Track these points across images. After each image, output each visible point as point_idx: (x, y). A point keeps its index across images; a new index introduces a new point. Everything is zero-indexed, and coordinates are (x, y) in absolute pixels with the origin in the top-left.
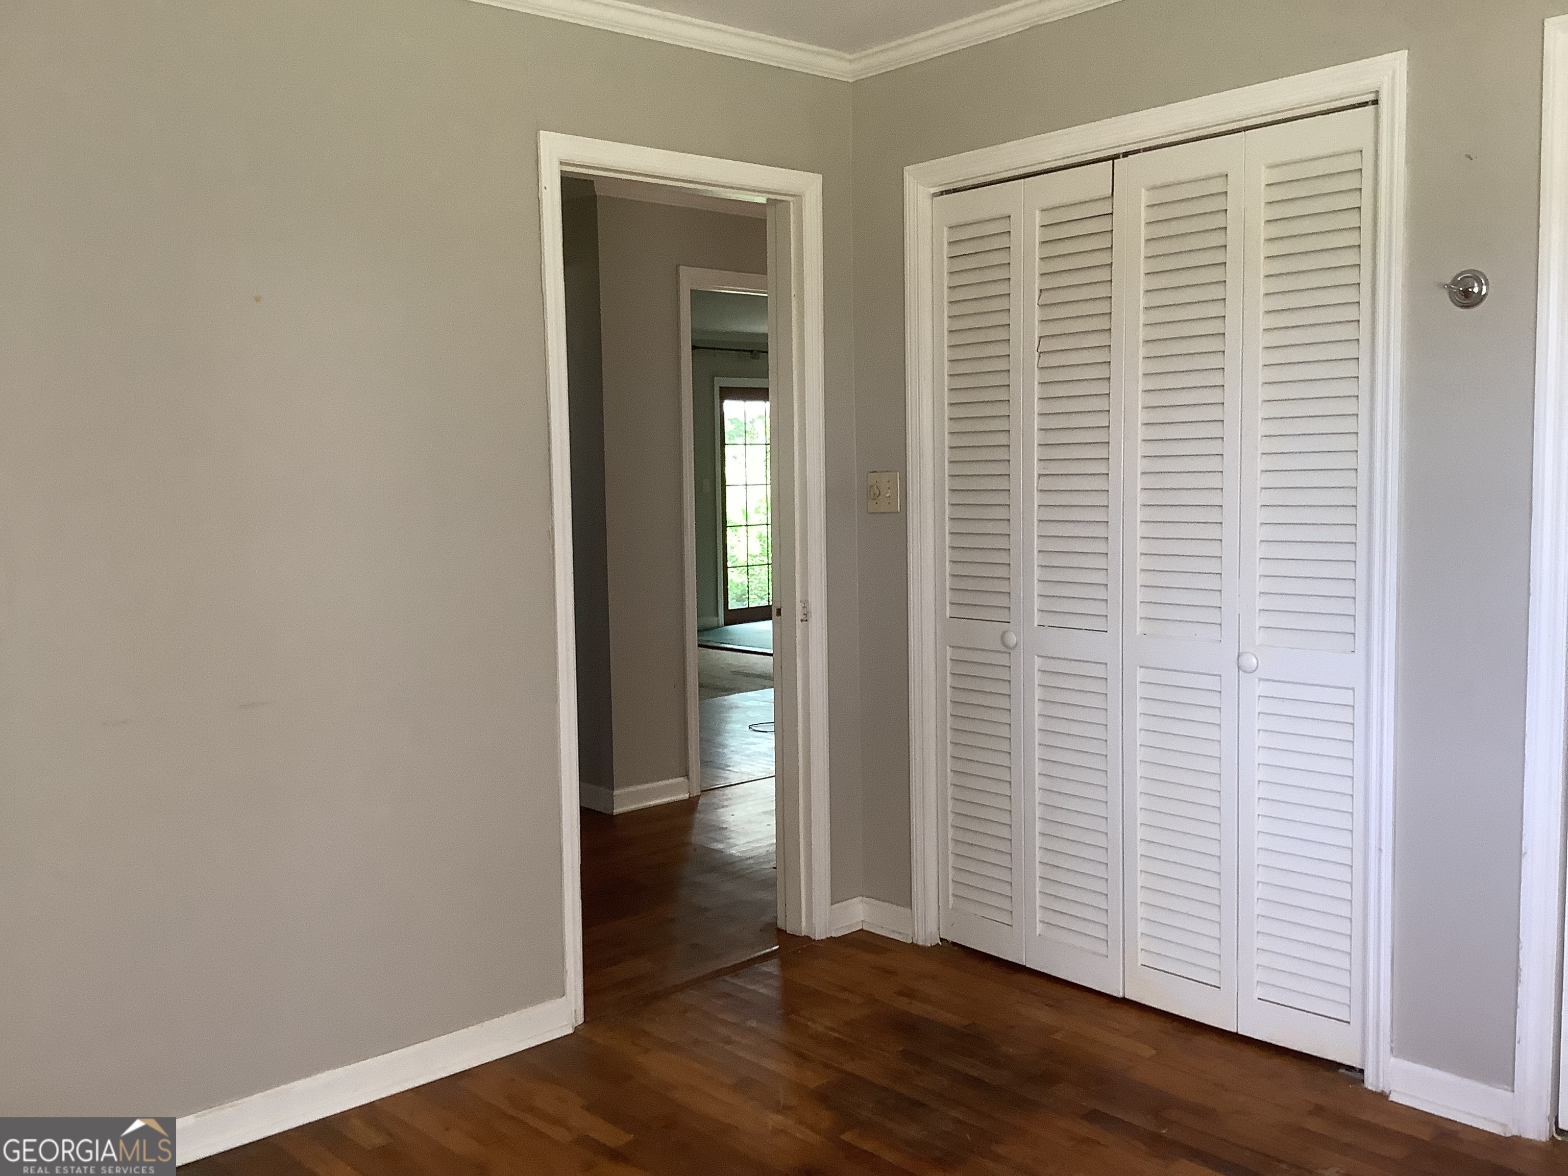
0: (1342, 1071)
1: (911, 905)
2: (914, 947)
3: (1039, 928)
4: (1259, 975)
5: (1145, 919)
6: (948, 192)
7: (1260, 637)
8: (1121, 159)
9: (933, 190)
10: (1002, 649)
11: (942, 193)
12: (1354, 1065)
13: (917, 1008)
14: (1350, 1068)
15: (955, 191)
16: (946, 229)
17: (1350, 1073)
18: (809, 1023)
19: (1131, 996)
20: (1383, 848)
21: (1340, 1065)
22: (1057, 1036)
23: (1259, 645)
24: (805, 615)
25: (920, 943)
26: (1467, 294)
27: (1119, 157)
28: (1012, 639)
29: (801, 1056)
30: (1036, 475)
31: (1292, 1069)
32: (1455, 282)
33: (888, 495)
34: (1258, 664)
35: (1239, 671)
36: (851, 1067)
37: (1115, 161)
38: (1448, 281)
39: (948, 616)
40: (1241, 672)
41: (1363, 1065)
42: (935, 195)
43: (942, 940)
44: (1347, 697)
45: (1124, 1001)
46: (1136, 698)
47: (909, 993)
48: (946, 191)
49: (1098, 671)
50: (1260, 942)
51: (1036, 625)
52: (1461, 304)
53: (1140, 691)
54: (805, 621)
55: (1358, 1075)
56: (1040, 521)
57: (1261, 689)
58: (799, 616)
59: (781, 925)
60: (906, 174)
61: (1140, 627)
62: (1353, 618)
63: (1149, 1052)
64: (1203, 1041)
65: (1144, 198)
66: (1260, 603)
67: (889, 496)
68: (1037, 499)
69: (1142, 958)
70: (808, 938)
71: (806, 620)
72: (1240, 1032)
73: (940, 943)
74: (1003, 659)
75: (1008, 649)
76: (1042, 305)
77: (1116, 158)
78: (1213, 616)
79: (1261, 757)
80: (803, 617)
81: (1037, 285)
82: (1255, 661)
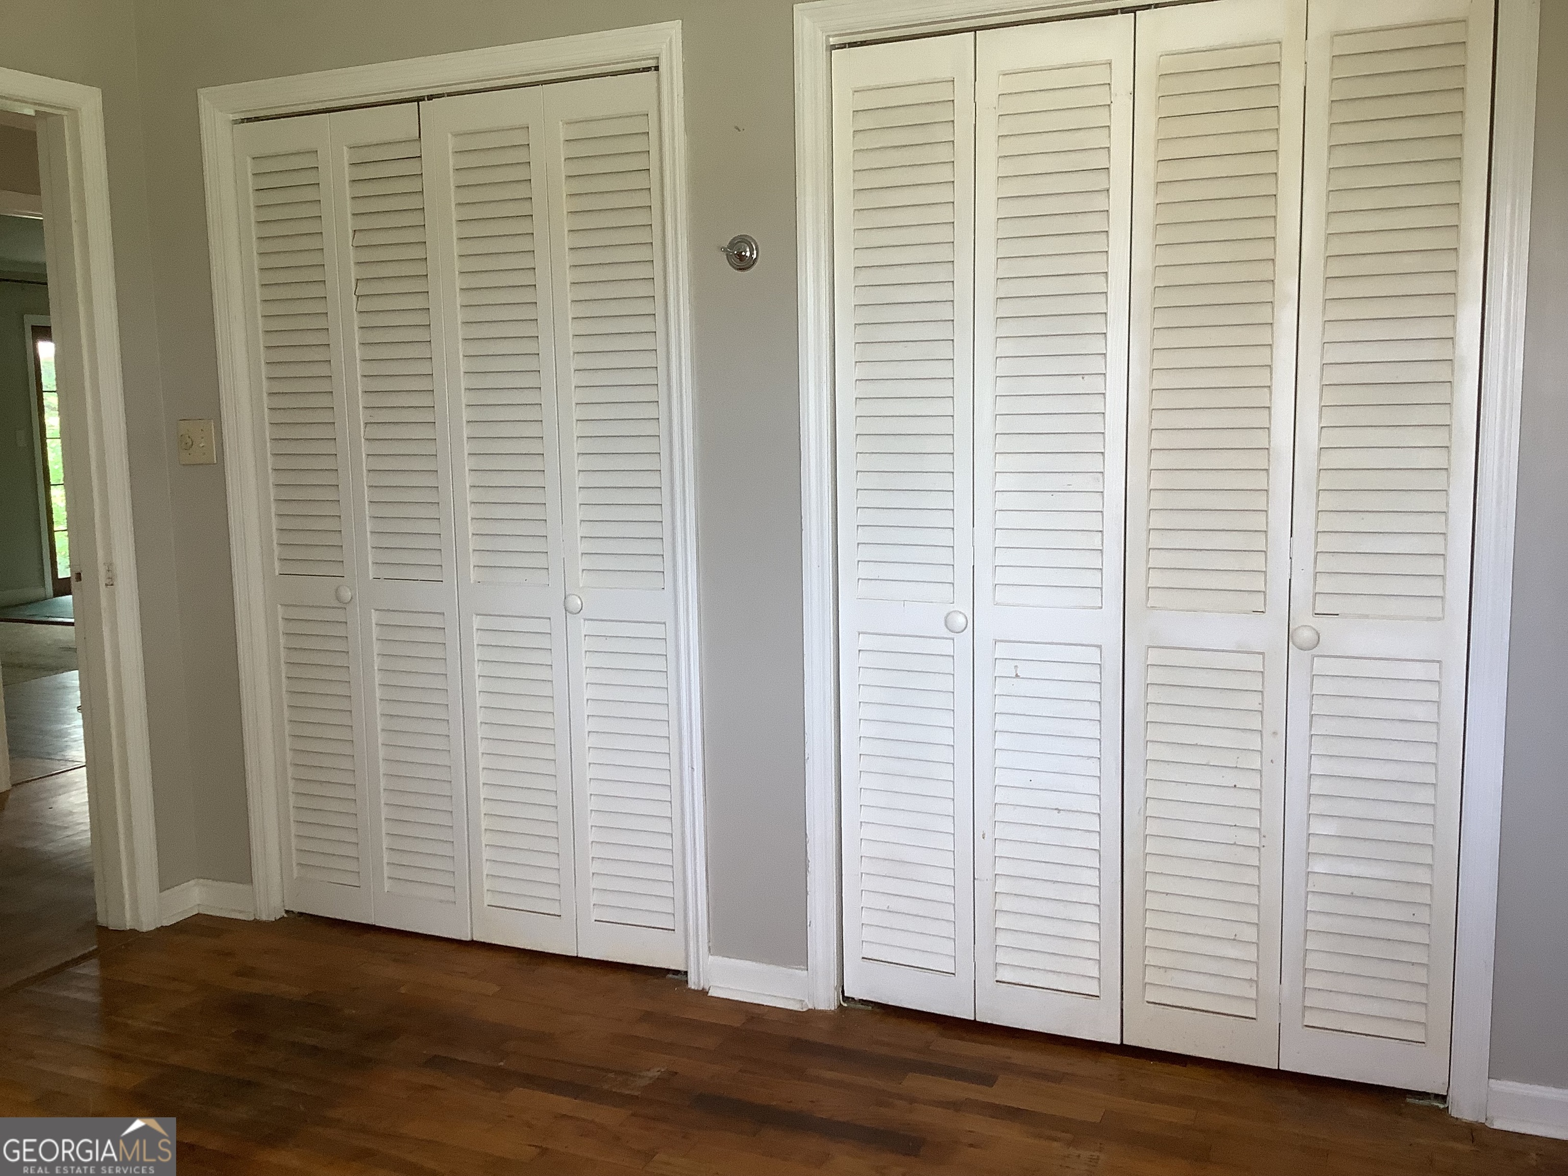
0: (670, 976)
1: (252, 880)
2: (257, 925)
3: (387, 885)
4: (595, 899)
5: (490, 860)
6: (249, 120)
7: (583, 580)
8: (427, 102)
9: (232, 117)
10: (335, 603)
11: (243, 121)
12: (679, 969)
13: (256, 986)
14: (677, 972)
15: (257, 119)
16: (249, 160)
17: (676, 977)
18: (130, 1022)
19: (479, 937)
20: (695, 768)
21: (668, 971)
22: (403, 990)
23: (583, 587)
24: (109, 578)
25: (264, 918)
26: (741, 257)
27: (424, 100)
28: (347, 594)
29: (117, 1057)
30: (362, 424)
31: (623, 980)
32: (732, 244)
33: (201, 445)
34: (582, 605)
35: (566, 613)
36: (175, 1059)
37: (420, 103)
38: (726, 244)
39: (277, 573)
40: (568, 614)
41: (687, 967)
42: (235, 122)
43: (287, 912)
44: (658, 631)
45: (473, 944)
46: (474, 645)
47: (247, 972)
48: (247, 119)
49: (436, 622)
50: (595, 867)
51: (371, 578)
52: (739, 267)
53: (477, 638)
54: (110, 584)
55: (684, 978)
56: (369, 471)
57: (587, 628)
58: (102, 581)
59: (101, 920)
60: (201, 98)
61: (473, 575)
62: (661, 557)
63: (494, 989)
64: (549, 969)
65: (451, 143)
66: (582, 547)
67: (203, 446)
68: (364, 448)
69: (488, 899)
70: (133, 931)
71: (112, 585)
72: (580, 955)
73: (285, 916)
74: (339, 616)
75: (343, 605)
76: (357, 247)
77: (421, 100)
78: (540, 561)
79: (589, 693)
80: (108, 581)
81: (349, 225)
82: (579, 603)
